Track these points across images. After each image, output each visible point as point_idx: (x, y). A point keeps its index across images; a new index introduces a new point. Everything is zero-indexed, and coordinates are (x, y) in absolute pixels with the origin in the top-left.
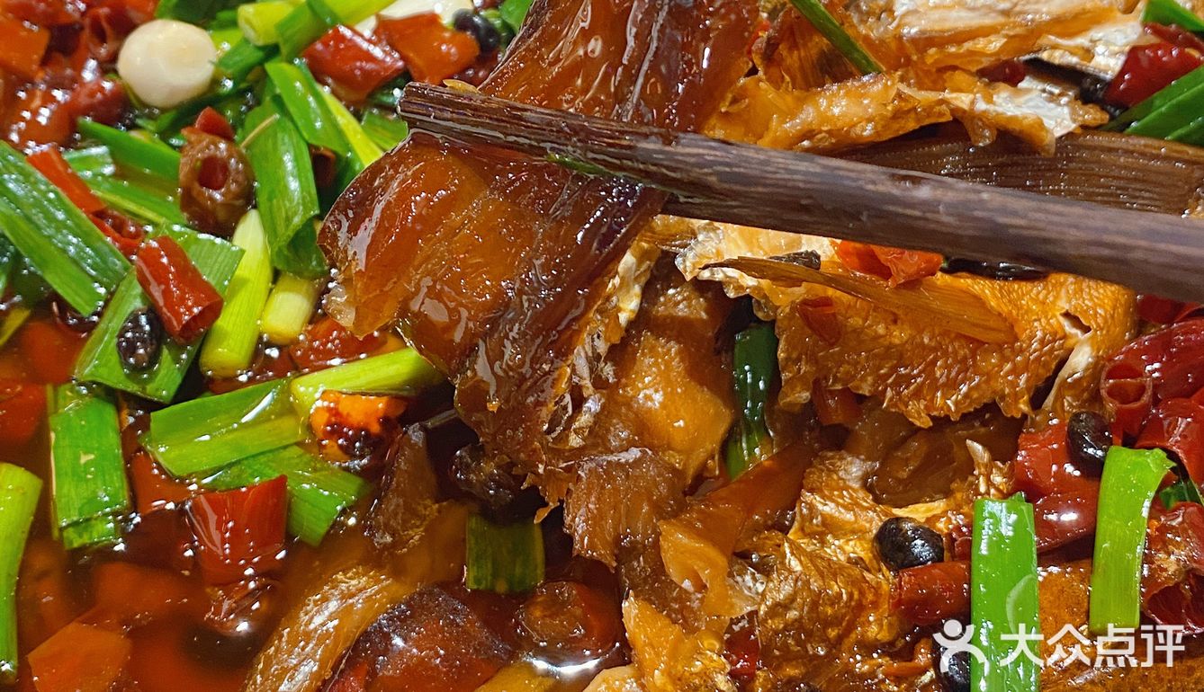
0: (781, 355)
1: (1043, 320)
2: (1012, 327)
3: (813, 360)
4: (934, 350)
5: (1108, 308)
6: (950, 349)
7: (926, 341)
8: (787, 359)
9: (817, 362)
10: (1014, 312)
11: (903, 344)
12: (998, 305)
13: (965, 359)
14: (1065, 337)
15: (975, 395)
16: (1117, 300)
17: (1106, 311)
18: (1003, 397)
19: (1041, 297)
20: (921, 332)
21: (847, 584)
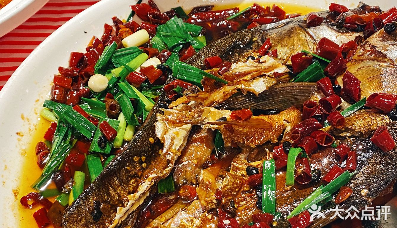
0: (223, 138)
1: (278, 122)
2: (271, 125)
3: (230, 137)
4: (255, 132)
5: (293, 117)
6: (258, 131)
7: (252, 130)
8: (224, 138)
9: (231, 138)
10: (271, 122)
11: (247, 132)
12: (268, 121)
13: (262, 133)
14: (284, 125)
15: (265, 140)
16: (295, 115)
17: (293, 118)
18: (271, 139)
19: (278, 117)
20: (251, 129)
21: (239, 180)
